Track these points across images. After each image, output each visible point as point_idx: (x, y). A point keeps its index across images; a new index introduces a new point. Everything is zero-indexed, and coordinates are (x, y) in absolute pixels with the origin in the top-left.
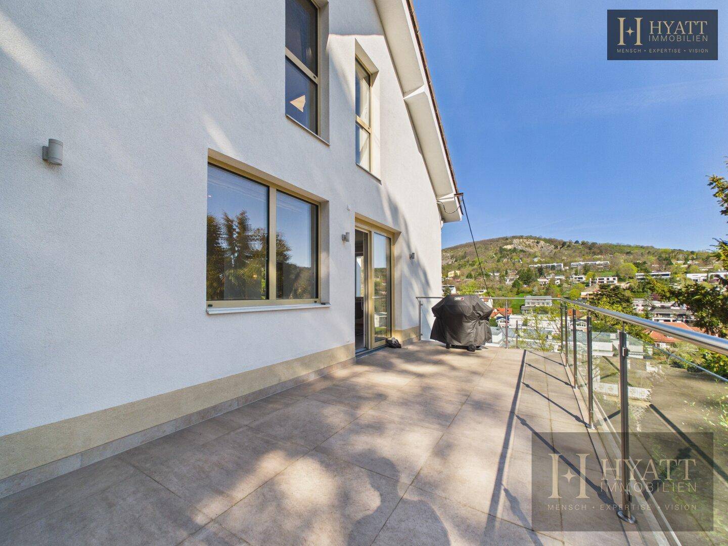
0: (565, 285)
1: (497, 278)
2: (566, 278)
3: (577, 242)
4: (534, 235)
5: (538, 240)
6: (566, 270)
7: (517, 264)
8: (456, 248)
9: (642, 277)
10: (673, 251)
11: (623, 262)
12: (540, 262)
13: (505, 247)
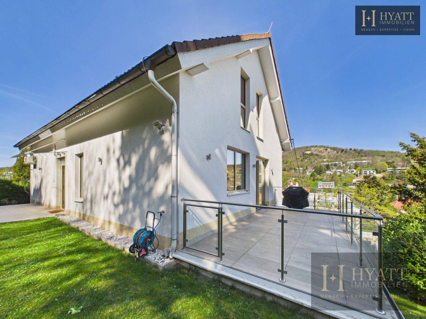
0: (343, 175)
1: (301, 171)
2: (344, 171)
4: (324, 145)
5: (326, 148)
6: (343, 166)
7: (313, 163)
9: (391, 171)
11: (380, 162)
12: (328, 161)
13: (306, 152)
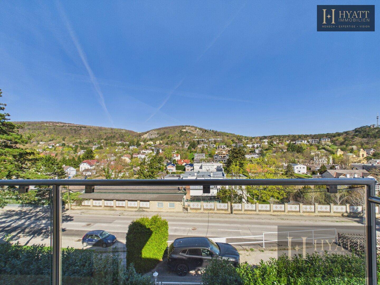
0: (209, 149)
1: (181, 145)
2: (208, 145)
3: (210, 130)
4: (194, 126)
5: (196, 128)
6: (207, 142)
7: (188, 139)
8: (160, 129)
9: (235, 146)
10: (241, 136)
11: (227, 140)
12: (197, 138)
13: (183, 130)
